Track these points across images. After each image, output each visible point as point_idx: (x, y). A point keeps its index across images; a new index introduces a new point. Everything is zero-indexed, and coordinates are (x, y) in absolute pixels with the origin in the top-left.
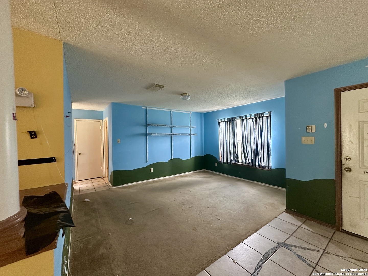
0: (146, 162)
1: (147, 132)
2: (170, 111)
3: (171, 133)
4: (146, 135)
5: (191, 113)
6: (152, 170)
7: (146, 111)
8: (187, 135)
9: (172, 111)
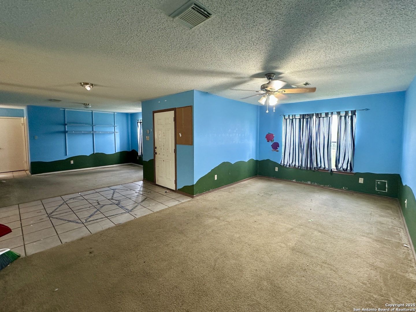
0: (65, 155)
1: (66, 130)
2: (91, 111)
3: (93, 130)
4: (65, 132)
5: (115, 113)
6: (72, 162)
7: (65, 112)
8: (110, 133)
9: (93, 112)
